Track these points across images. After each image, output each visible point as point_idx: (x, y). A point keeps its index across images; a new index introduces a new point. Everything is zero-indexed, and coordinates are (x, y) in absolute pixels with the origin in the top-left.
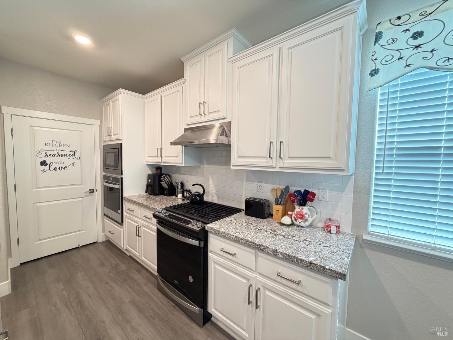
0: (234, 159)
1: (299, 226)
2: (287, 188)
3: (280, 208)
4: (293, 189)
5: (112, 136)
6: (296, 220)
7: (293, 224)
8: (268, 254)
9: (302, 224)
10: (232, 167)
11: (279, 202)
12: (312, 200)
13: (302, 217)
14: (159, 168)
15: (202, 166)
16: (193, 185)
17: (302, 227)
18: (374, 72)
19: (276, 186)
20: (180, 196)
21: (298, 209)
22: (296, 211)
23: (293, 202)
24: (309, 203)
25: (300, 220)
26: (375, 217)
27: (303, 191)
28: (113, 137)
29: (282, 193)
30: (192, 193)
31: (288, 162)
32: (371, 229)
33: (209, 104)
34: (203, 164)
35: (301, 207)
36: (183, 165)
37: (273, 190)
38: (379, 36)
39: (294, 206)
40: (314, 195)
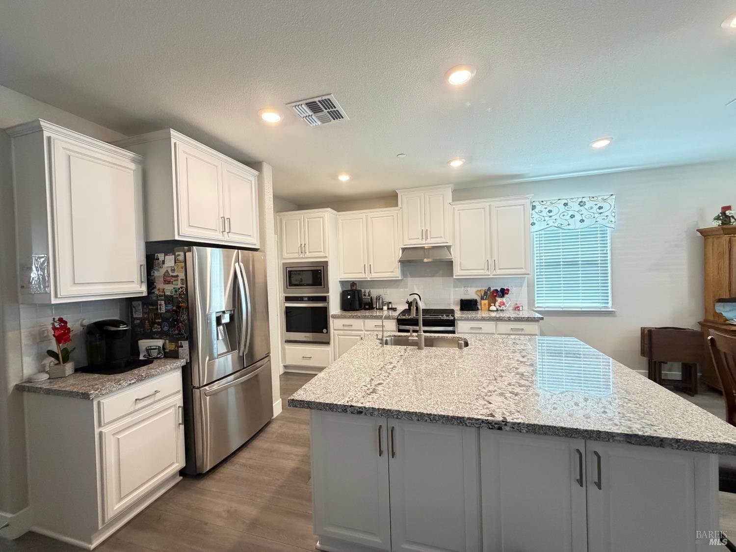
0: (458, 272)
1: (501, 310)
2: (489, 289)
3: (486, 302)
4: (492, 289)
5: (307, 253)
6: (500, 306)
7: (497, 310)
8: (506, 321)
9: (504, 308)
10: (454, 277)
11: (485, 298)
12: (507, 294)
13: (504, 304)
14: (353, 284)
15: (405, 279)
16: (410, 295)
17: (503, 310)
18: (533, 224)
19: (479, 289)
20: (385, 308)
21: (499, 300)
22: (499, 301)
23: (496, 296)
24: (506, 296)
25: (503, 306)
26: (539, 298)
27: (499, 289)
28: (308, 255)
29: (486, 293)
30: (410, 301)
31: (498, 272)
32: (536, 306)
33: (430, 232)
34: (407, 277)
35: (502, 299)
36: (400, 278)
37: (478, 291)
38: (534, 208)
39: (496, 299)
40: (508, 290)
